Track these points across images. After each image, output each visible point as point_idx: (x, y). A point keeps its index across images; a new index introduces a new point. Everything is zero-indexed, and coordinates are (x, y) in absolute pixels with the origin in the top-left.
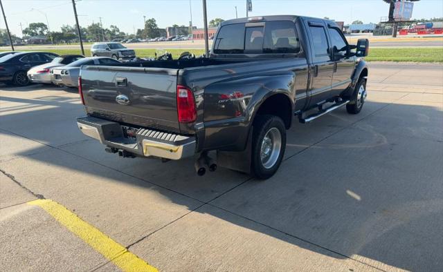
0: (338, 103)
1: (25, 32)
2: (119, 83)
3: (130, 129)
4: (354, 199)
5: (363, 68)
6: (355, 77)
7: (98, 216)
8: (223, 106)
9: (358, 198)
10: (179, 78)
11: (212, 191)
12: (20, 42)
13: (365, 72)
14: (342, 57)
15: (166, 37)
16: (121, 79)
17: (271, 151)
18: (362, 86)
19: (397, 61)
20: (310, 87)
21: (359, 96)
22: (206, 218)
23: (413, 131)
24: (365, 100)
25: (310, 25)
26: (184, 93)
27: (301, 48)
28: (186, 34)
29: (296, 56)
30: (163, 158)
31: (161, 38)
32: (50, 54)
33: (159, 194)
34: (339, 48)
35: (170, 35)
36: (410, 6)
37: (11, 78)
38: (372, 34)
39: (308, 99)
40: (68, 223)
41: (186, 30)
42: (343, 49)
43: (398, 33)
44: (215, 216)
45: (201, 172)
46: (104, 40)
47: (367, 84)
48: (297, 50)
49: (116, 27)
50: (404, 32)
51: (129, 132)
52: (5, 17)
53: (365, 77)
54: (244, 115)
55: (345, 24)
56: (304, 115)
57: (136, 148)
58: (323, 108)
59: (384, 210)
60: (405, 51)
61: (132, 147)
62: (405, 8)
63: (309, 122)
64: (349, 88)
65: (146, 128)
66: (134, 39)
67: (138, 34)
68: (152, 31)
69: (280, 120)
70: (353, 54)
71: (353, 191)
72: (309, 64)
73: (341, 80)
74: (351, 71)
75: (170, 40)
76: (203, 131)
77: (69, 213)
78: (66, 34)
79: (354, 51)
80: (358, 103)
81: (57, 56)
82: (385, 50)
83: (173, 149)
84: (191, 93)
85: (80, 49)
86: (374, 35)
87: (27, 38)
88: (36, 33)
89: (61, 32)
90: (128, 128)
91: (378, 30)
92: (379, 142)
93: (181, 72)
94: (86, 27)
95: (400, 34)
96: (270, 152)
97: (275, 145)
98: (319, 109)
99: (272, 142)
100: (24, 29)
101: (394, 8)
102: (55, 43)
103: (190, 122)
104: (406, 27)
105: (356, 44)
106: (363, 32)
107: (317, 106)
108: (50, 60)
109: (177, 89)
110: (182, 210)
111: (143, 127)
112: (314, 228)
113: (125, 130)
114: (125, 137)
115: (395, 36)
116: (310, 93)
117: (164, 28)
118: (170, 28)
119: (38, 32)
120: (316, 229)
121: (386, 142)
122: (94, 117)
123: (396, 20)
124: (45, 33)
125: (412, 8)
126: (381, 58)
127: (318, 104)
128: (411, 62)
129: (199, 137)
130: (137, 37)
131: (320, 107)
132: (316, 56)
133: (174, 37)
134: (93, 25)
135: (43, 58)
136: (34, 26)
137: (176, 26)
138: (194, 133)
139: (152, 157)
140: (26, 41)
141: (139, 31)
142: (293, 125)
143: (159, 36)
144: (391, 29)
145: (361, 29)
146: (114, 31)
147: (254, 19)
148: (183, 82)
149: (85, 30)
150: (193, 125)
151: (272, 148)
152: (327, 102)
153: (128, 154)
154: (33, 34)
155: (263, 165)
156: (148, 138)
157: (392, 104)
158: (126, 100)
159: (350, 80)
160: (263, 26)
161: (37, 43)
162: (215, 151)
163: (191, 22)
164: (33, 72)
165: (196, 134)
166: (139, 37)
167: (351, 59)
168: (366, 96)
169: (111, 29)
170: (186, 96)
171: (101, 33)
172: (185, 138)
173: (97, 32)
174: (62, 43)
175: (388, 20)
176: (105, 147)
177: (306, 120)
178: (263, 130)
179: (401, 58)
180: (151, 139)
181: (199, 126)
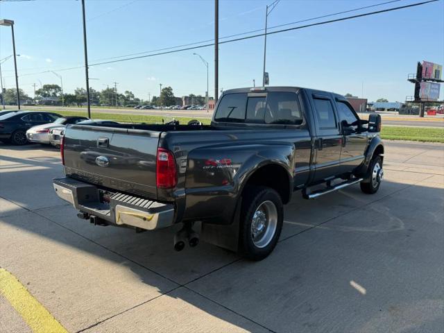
0: (350, 180)
1: (38, 93)
2: (100, 144)
3: (106, 193)
4: (358, 292)
5: (377, 145)
6: (369, 154)
7: (54, 292)
8: (213, 174)
9: (363, 291)
10: (161, 141)
11: (193, 271)
12: (31, 102)
13: (380, 149)
14: (353, 132)
15: (182, 105)
16: (103, 140)
17: (264, 227)
18: (378, 164)
19: (424, 141)
20: (314, 161)
21: (374, 174)
22: (179, 304)
23: (436, 216)
24: (381, 179)
25: (314, 97)
26: (165, 156)
27: (304, 120)
28: (202, 104)
29: (298, 128)
30: (137, 228)
31: (176, 107)
32: (54, 114)
33: (130, 271)
34: (349, 123)
35: (186, 104)
36: (437, 87)
37: (8, 136)
38: (398, 112)
39: (311, 173)
40: (14, 298)
41: (202, 100)
42: (354, 124)
43: (425, 113)
44: (189, 302)
45: (179, 247)
46: (117, 105)
47: (384, 162)
48: (299, 122)
49: (131, 93)
50: (432, 112)
51: (106, 196)
52: (17, 77)
53: (382, 155)
54: (232, 184)
55: (369, 102)
56: (308, 190)
57: (109, 215)
58: (332, 184)
59: (392, 308)
60: (432, 132)
61: (105, 213)
62: (431, 88)
63: (313, 198)
64: (362, 165)
65: (123, 193)
66: (148, 106)
67: (153, 101)
68: (168, 99)
69: (275, 193)
70: (365, 130)
71: (357, 282)
72: (311, 136)
73: (354, 156)
74: (364, 147)
75: (186, 108)
76: (184, 199)
77: (19, 286)
78: (79, 96)
79: (366, 126)
80: (374, 182)
81: (60, 116)
82: (411, 129)
83: (147, 217)
84: (173, 156)
85: (87, 112)
86: (400, 113)
87: (39, 99)
88: (49, 94)
89: (74, 94)
90: (104, 192)
91: (405, 109)
92: (395, 227)
93: (163, 134)
94: (100, 91)
95: (428, 114)
96: (264, 229)
97: (270, 220)
98: (327, 184)
99: (267, 217)
100: (37, 89)
101: (419, 88)
102: (66, 105)
103: (169, 188)
104: (435, 108)
105: (368, 120)
106: (388, 110)
107: (325, 181)
108: (53, 121)
109: (158, 151)
110: (153, 291)
111: (120, 192)
112: (305, 325)
113: (102, 194)
114: (102, 202)
115: (422, 116)
116: (314, 167)
117: (181, 97)
118: (186, 98)
119: (51, 94)
120: (307, 326)
121: (402, 227)
122: (72, 179)
123: (422, 100)
124: (58, 95)
125: (439, 89)
126: (406, 137)
127: (326, 179)
128: (438, 143)
129: (179, 205)
130: (152, 104)
131: (329, 182)
132: (321, 129)
133: (190, 106)
134: (108, 89)
135: (47, 118)
136: (48, 87)
137: (192, 95)
138: (173, 200)
139: (124, 226)
140: (37, 101)
141: (155, 98)
142: (292, 200)
143: (175, 105)
144: (418, 109)
145: (387, 107)
146: (129, 97)
147: (256, 89)
148: (165, 146)
149: (99, 94)
150: (172, 191)
151: (266, 224)
152: (337, 177)
153: (100, 221)
154: (45, 95)
155: (255, 243)
156: (122, 203)
157: (414, 185)
158: (106, 162)
159: (363, 156)
160: (265, 97)
161: (48, 103)
162: (200, 222)
163: (207, 93)
164: (32, 131)
165: (175, 202)
166: (154, 104)
167: (363, 134)
168: (382, 174)
169: (125, 95)
170: (167, 160)
171: (114, 97)
172: (162, 205)
173: (111, 97)
174: (74, 105)
175: (413, 100)
176: (78, 212)
177: (310, 196)
178: (254, 202)
179: (427, 138)
180: (125, 204)
181: (180, 193)
